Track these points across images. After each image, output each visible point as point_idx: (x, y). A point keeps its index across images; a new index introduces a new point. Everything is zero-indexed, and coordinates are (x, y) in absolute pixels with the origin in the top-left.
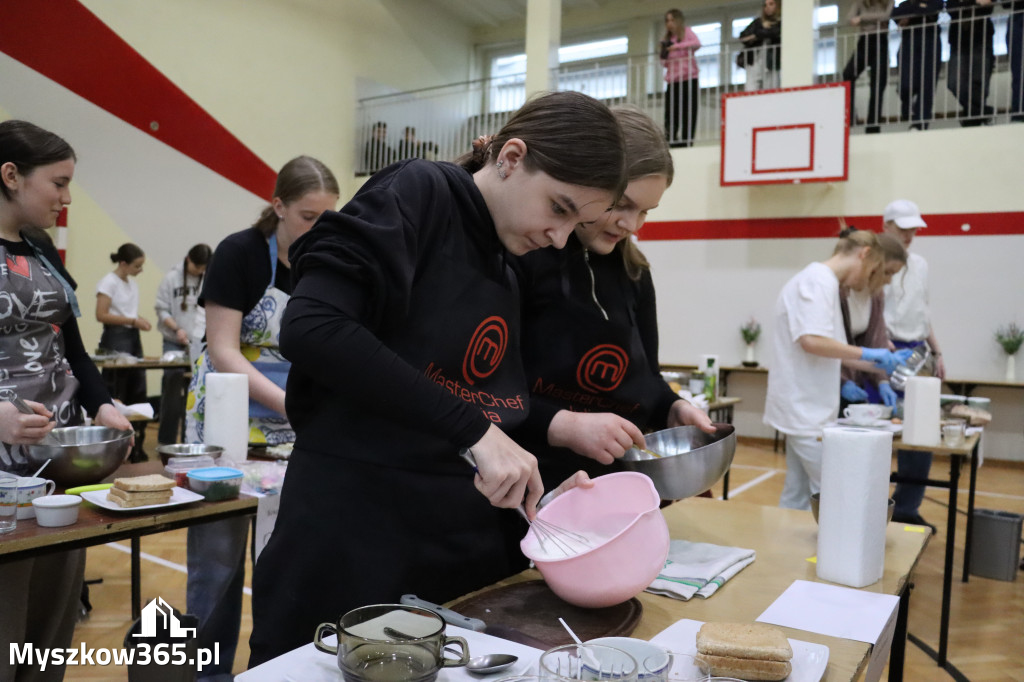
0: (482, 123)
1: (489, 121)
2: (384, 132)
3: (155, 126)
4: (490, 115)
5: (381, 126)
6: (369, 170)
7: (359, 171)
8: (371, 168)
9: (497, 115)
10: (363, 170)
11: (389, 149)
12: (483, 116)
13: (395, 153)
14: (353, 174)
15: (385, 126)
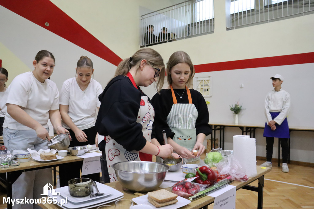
0: (192, 26)
1: (195, 26)
2: (152, 29)
3: (47, 24)
4: (195, 23)
5: (150, 27)
6: (146, 44)
7: (142, 45)
8: (147, 43)
9: (198, 23)
10: (144, 45)
11: (154, 36)
12: (192, 24)
13: (156, 37)
14: (140, 47)
15: (152, 26)
